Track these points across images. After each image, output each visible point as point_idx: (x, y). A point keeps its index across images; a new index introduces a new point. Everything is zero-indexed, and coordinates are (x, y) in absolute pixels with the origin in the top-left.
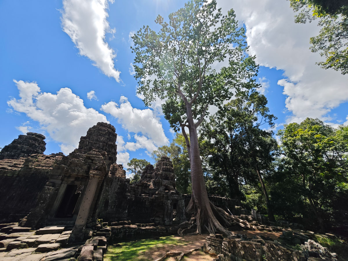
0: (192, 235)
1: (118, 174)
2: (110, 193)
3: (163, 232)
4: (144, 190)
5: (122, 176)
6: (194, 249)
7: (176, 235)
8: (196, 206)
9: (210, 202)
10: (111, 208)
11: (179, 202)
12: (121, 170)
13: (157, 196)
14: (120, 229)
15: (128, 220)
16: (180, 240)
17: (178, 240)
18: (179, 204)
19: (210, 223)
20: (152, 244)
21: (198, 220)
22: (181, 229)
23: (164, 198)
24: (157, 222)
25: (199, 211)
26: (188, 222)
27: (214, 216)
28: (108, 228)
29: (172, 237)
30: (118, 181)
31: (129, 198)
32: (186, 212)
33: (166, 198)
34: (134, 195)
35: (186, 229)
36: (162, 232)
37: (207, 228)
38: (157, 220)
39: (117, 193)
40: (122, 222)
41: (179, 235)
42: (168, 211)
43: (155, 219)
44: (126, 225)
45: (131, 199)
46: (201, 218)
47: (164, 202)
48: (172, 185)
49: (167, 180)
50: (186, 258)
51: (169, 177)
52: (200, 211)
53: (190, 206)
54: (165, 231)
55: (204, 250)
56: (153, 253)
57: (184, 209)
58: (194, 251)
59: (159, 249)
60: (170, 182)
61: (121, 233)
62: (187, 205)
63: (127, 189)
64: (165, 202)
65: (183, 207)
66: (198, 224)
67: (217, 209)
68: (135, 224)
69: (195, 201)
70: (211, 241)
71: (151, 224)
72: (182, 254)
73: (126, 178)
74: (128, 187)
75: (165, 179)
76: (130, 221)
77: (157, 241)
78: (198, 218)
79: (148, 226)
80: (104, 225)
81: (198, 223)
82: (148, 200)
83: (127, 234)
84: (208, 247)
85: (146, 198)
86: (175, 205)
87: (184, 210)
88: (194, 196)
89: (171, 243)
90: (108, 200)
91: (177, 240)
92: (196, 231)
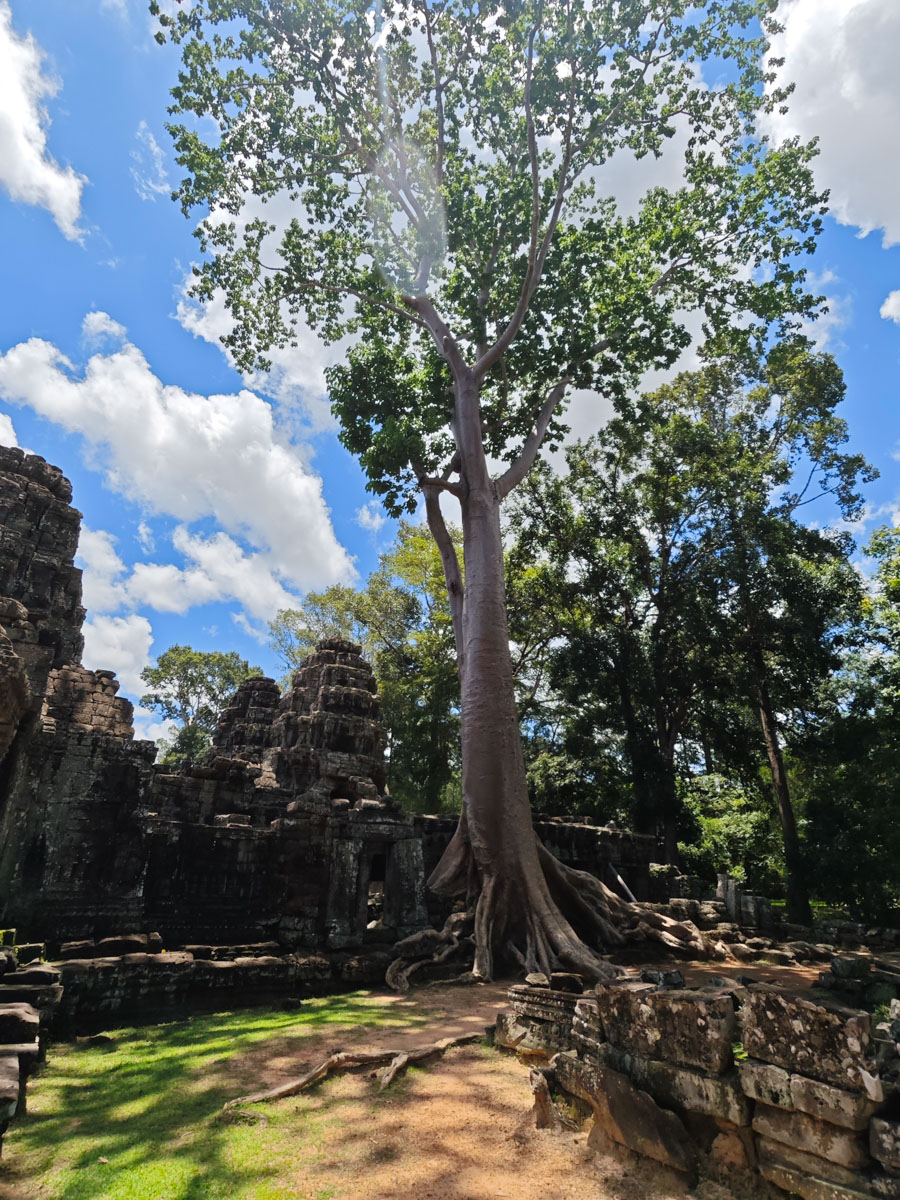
0: (451, 984)
1: (93, 716)
2: (49, 809)
3: (319, 976)
4: (227, 796)
5: (112, 726)
6: (452, 1040)
7: (378, 986)
8: (475, 865)
9: (540, 851)
10: (60, 877)
11: (400, 849)
12: (107, 699)
13: (292, 823)
14: (107, 971)
15: (146, 931)
16: (394, 1007)
17: (386, 1008)
18: (399, 858)
19: (533, 936)
20: (261, 1029)
21: (480, 923)
22: (404, 963)
23: (328, 831)
24: (291, 936)
25: (488, 884)
26: (434, 932)
27: (553, 905)
28: (47, 967)
29: (358, 996)
30: (94, 751)
31: (149, 831)
32: (428, 891)
33: (337, 831)
34: (177, 816)
35: (424, 962)
36: (314, 980)
37: (519, 954)
38: (289, 930)
39: (87, 807)
40: (118, 938)
41: (394, 987)
42: (341, 887)
43: (282, 924)
44: (138, 954)
45: (159, 839)
46: (494, 916)
47: (327, 849)
48: (369, 776)
49: (345, 752)
50: (413, 1073)
51: (353, 738)
52: (492, 884)
53: (450, 863)
54: (328, 976)
55: (497, 1039)
56: (269, 1063)
57: (418, 878)
58: (453, 1045)
59: (292, 1046)
60: (361, 761)
61: (114, 986)
62: (432, 860)
63: (142, 791)
64: (332, 851)
65: (417, 870)
66: (481, 938)
67: (571, 877)
68: (181, 950)
69: (475, 844)
70: (529, 1002)
71: (260, 945)
72: (398, 1062)
73: (137, 737)
74: (147, 783)
75: (334, 749)
76: (157, 936)
77: (287, 1017)
78: (481, 914)
79: (247, 955)
80: (26, 956)
81: (481, 936)
82: (249, 840)
83: (143, 991)
84: (515, 1027)
85: (238, 830)
86: (379, 860)
87: (420, 882)
88: (470, 823)
89: (352, 1019)
90: (44, 840)
91: (381, 1008)
92: (471, 970)
